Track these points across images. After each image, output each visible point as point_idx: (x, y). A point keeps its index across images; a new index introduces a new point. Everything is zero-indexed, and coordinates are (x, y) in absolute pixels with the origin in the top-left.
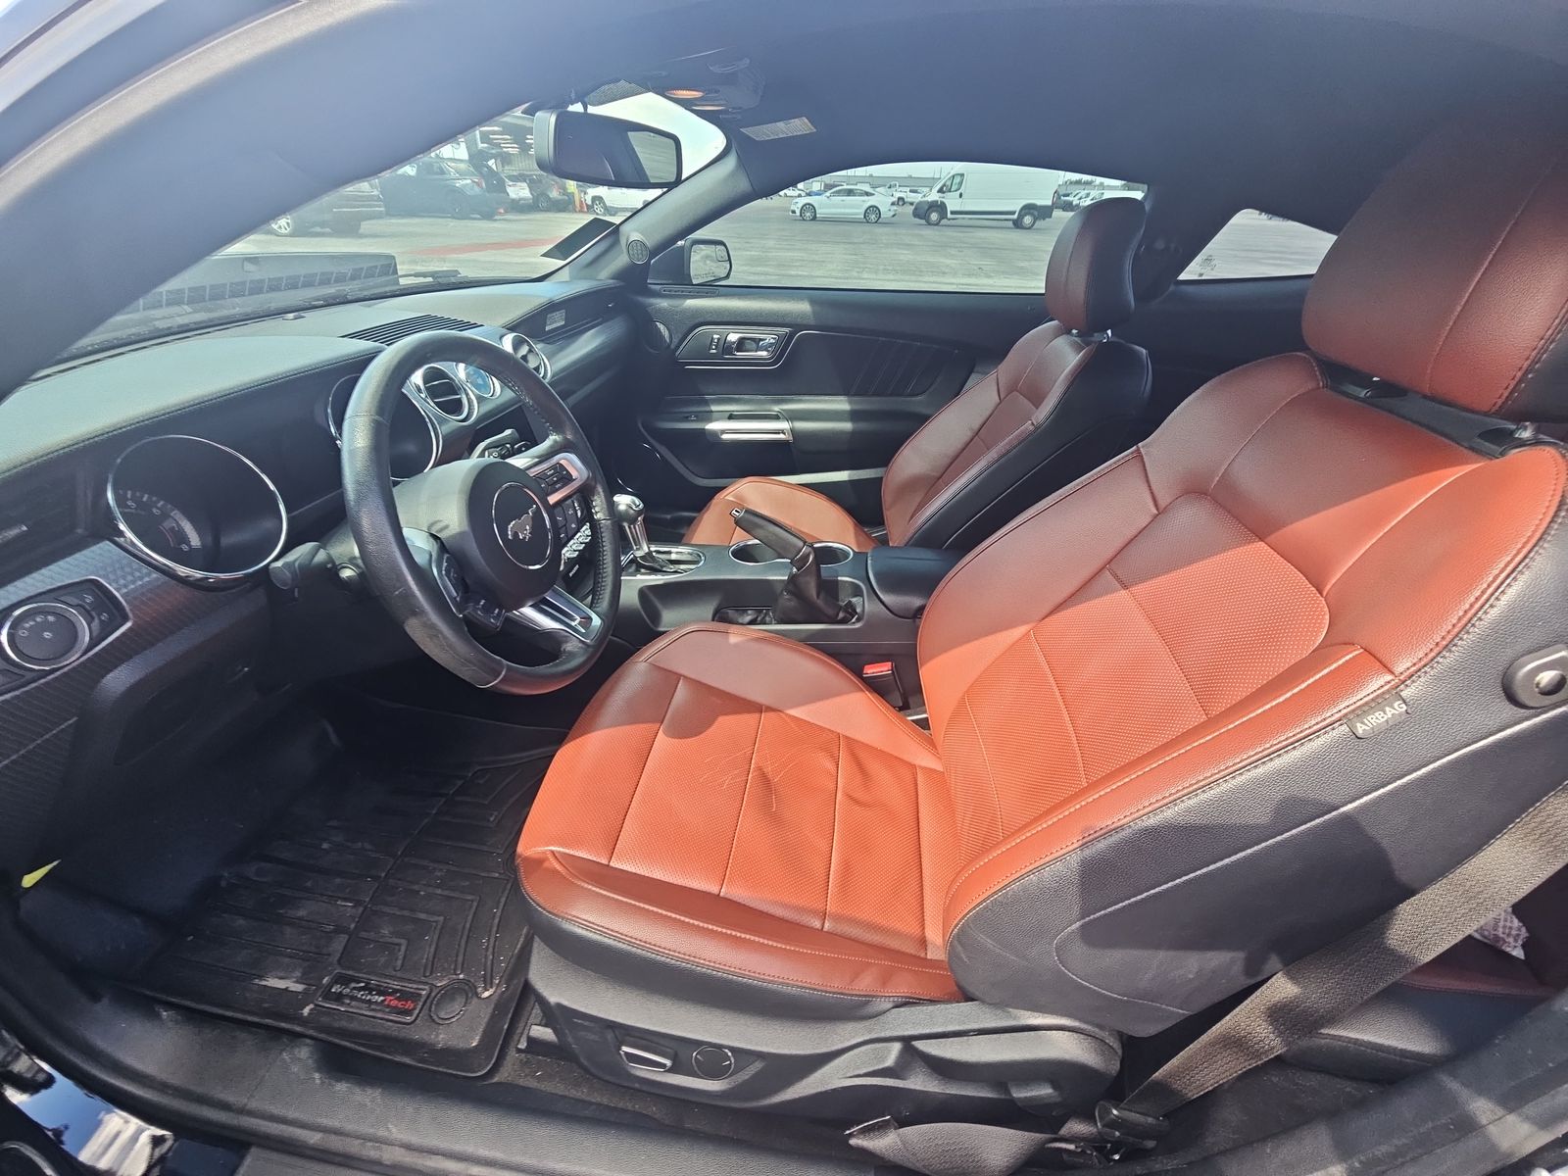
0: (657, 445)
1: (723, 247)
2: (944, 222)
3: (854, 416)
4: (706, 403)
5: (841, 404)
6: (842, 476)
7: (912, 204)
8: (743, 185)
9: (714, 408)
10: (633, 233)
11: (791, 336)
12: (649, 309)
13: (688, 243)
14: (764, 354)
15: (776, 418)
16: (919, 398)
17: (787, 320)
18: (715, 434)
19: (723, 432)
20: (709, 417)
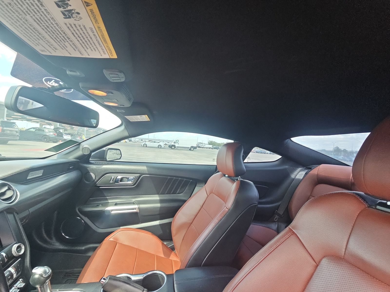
0: (83, 217)
1: (119, 151)
2: (175, 148)
3: (161, 201)
4: (107, 199)
5: (157, 197)
6: (157, 223)
7: (168, 145)
8: (126, 134)
9: (110, 201)
10: (85, 145)
11: (140, 176)
12: (88, 169)
13: (107, 149)
14: (130, 182)
15: (133, 203)
16: (181, 194)
17: (138, 172)
18: (109, 211)
19: (112, 210)
20: (107, 205)
